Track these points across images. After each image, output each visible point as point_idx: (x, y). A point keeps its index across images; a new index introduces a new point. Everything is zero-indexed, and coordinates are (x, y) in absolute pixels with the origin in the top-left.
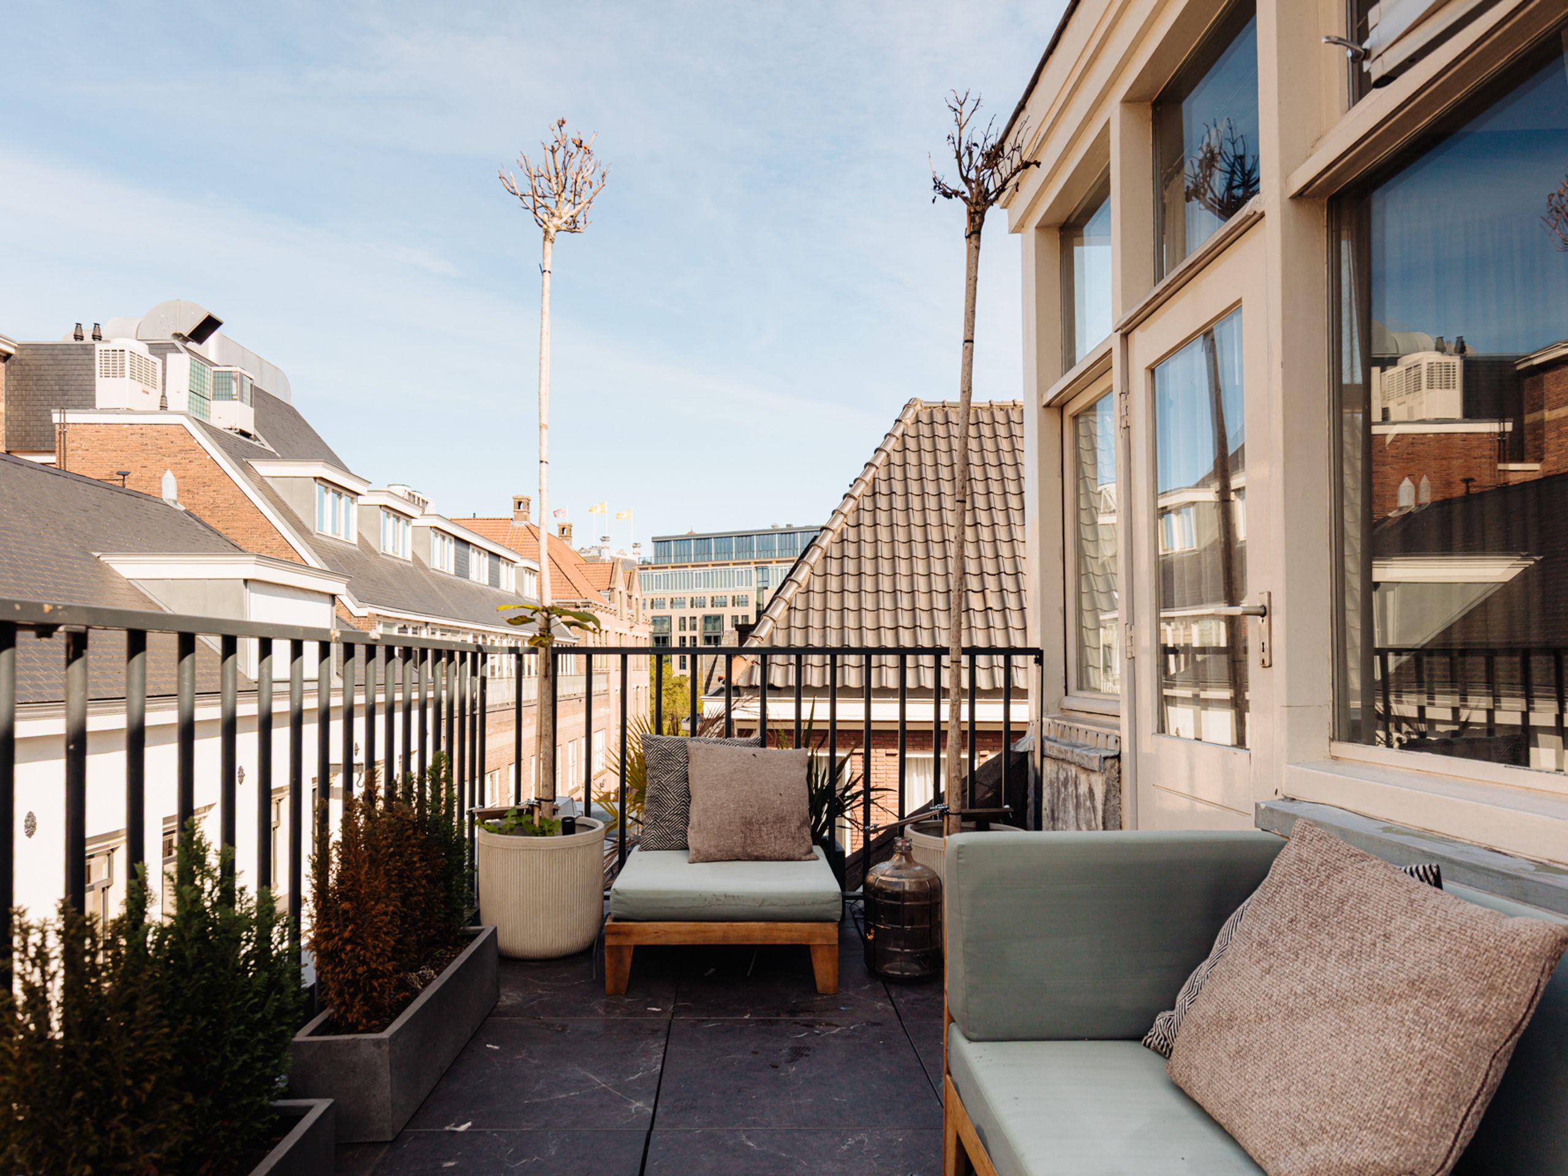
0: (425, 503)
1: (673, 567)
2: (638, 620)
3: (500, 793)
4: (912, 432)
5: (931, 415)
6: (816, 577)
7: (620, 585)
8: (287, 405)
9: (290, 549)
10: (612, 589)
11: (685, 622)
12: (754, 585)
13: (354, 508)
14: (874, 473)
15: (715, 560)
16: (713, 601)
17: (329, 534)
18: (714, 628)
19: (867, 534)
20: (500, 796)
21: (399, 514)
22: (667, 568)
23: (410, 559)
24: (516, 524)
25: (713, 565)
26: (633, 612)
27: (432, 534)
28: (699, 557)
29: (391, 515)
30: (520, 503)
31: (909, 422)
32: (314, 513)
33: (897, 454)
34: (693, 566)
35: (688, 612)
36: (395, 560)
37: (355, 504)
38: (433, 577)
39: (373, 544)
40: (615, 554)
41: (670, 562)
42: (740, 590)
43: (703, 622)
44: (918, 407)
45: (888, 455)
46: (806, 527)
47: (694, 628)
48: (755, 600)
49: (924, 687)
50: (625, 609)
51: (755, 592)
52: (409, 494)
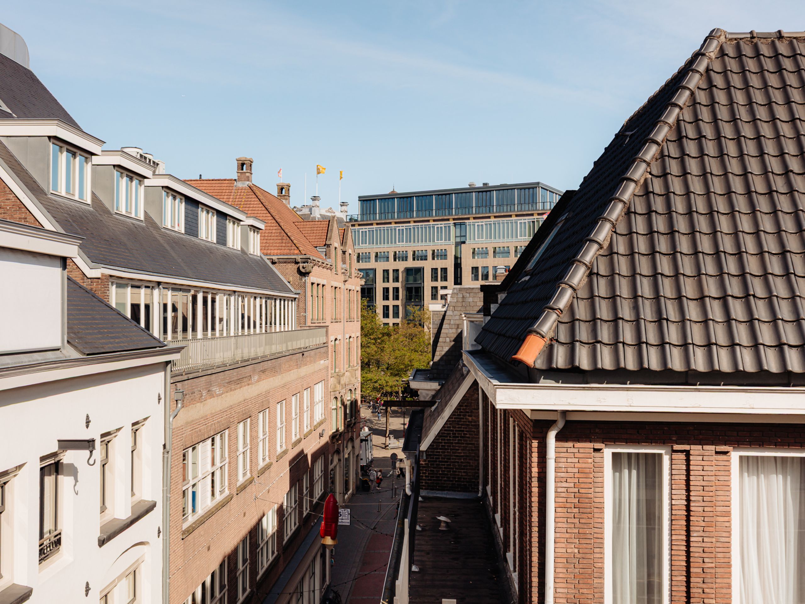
0: (156, 164)
1: (377, 224)
2: (351, 274)
3: (229, 452)
4: (717, 66)
5: (738, 47)
6: (619, 237)
7: (336, 243)
8: (26, 69)
9: (24, 209)
10: (328, 246)
11: (388, 274)
12: (453, 240)
13: (88, 168)
14: (678, 114)
15: (417, 217)
16: (414, 255)
17: (63, 194)
18: (415, 280)
19: (676, 186)
20: (229, 455)
21: (132, 175)
22: (372, 224)
23: (142, 218)
24: (240, 184)
25: (415, 222)
26: (347, 266)
27: (164, 194)
28: (402, 214)
29: (125, 175)
30: (243, 165)
31: (713, 55)
32: (48, 173)
33: (702, 93)
34: (396, 223)
35: (391, 265)
36: (128, 220)
37: (90, 164)
38: (164, 236)
39: (107, 205)
40: (323, 212)
41: (375, 219)
42: (439, 245)
43: (405, 274)
44: (722, 39)
45: (692, 94)
46: (502, 186)
47: (396, 279)
48: (454, 253)
49: (767, 371)
50: (340, 264)
51: (453, 247)
52: (141, 156)
